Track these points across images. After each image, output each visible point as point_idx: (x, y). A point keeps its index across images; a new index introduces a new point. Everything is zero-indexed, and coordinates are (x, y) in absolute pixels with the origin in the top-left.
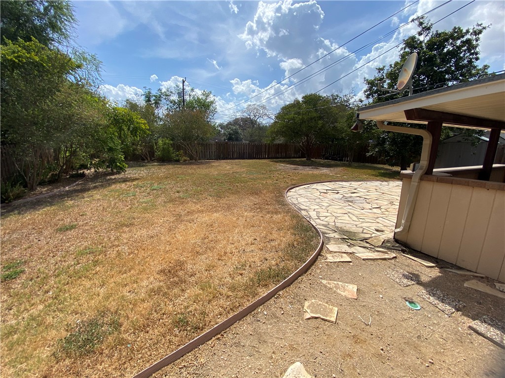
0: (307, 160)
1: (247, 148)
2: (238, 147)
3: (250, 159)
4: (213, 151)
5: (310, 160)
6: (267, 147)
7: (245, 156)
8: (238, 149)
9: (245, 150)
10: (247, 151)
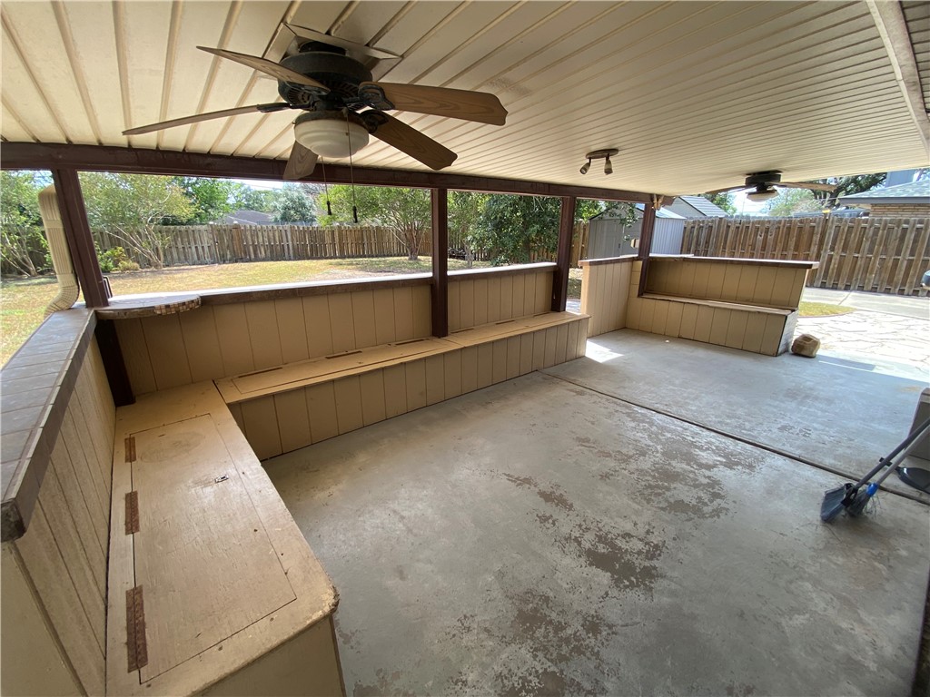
0: (411, 259)
1: (289, 237)
2: (266, 234)
3: (299, 259)
4: (206, 246)
5: (416, 258)
6: (336, 234)
7: (286, 254)
8: (266, 239)
9: (285, 239)
10: (290, 243)
